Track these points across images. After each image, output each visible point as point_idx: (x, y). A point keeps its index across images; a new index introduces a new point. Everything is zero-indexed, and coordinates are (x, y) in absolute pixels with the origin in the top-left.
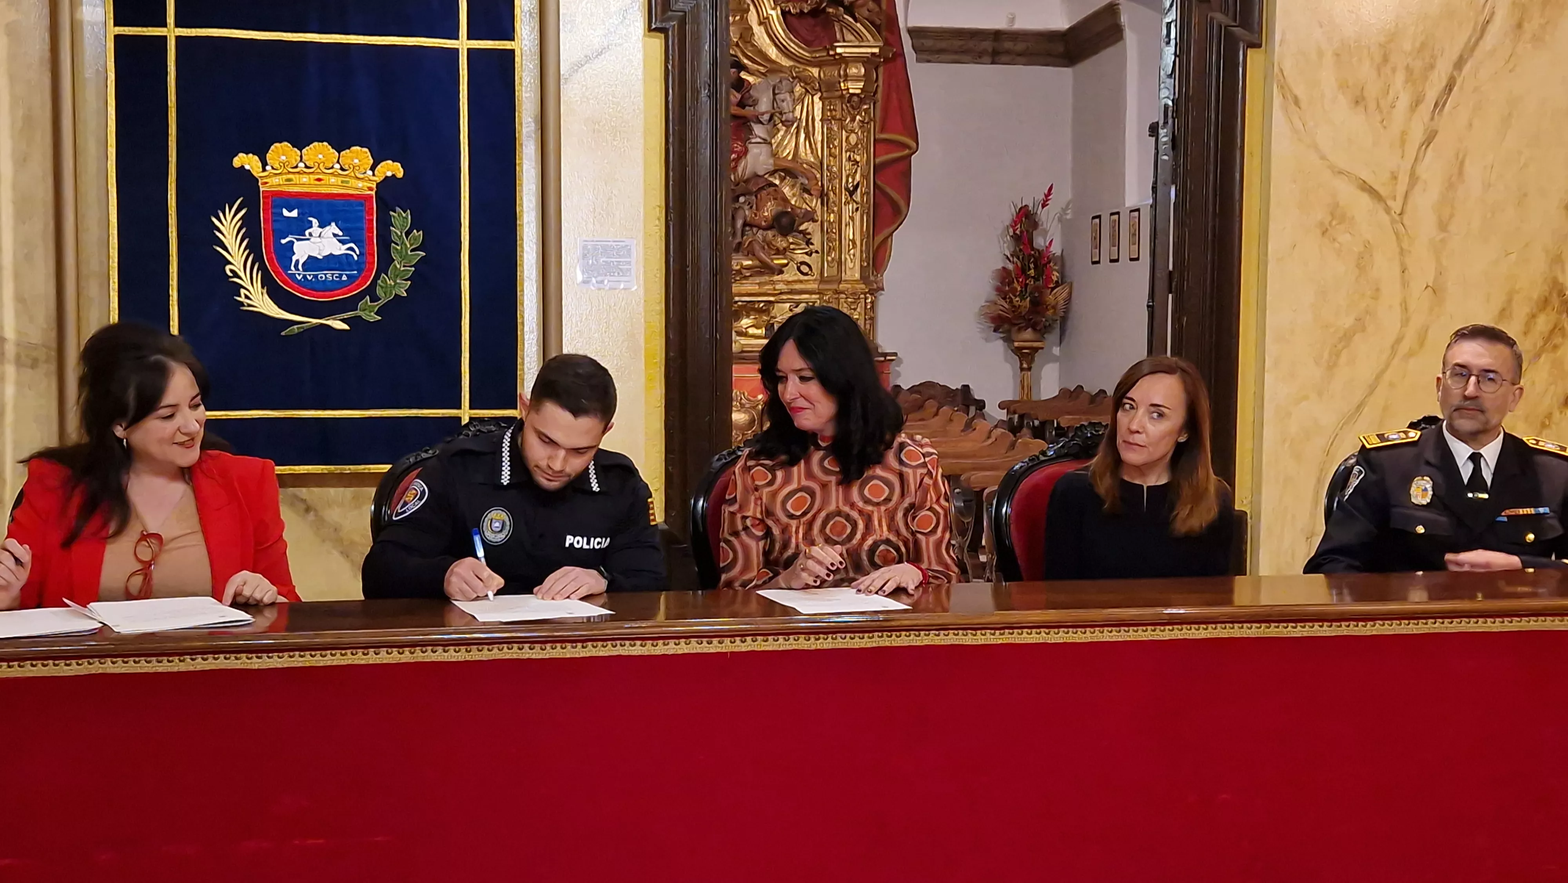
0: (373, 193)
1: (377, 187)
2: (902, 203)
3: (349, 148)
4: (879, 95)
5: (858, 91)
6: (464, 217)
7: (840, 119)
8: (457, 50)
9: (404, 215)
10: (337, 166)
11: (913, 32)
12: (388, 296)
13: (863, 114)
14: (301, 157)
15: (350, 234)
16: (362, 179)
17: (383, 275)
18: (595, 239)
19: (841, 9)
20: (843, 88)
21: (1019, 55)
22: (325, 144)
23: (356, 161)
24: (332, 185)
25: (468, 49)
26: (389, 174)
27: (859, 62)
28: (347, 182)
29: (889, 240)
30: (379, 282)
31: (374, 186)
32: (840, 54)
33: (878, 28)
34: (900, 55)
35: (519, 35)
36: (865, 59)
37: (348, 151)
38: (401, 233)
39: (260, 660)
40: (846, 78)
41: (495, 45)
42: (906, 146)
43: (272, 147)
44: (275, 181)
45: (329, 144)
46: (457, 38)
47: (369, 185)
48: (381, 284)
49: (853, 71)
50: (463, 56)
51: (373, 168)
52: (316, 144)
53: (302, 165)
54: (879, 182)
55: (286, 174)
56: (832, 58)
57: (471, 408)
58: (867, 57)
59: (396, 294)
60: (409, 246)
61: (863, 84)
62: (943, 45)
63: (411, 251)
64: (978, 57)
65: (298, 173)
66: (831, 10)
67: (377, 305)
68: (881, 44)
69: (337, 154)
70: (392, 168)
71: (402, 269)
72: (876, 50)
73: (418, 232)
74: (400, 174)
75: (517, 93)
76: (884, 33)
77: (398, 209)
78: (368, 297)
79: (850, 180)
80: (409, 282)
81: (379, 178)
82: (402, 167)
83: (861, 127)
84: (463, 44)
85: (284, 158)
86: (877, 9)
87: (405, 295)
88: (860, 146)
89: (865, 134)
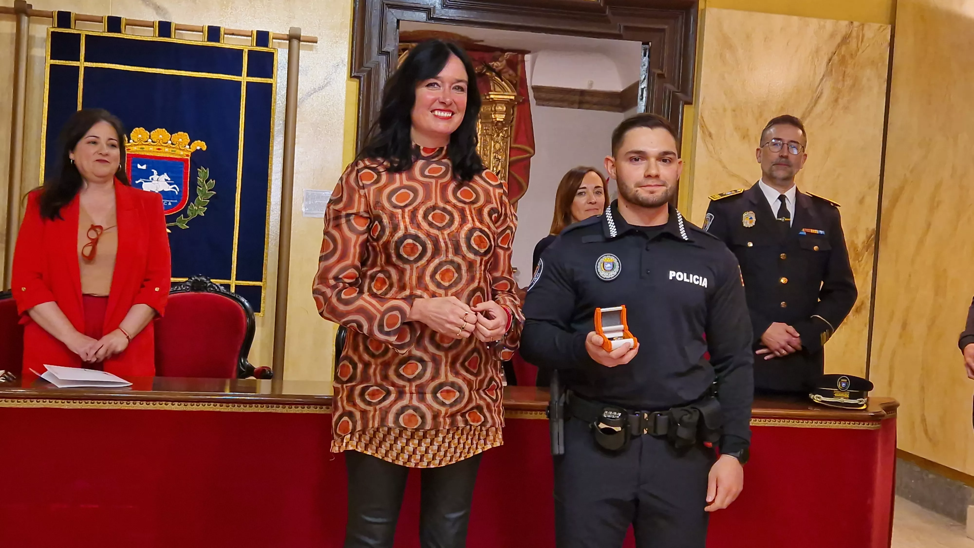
0: (189, 158)
1: (191, 155)
2: (524, 184)
3: (177, 133)
4: (514, 123)
5: (502, 120)
6: (239, 174)
7: (491, 135)
8: (241, 82)
9: (205, 171)
10: (170, 142)
11: (535, 89)
12: (194, 215)
13: (504, 132)
14: (150, 136)
15: (174, 180)
16: (183, 150)
17: (192, 203)
18: (313, 190)
19: (494, 74)
20: (493, 117)
21: (595, 104)
22: (164, 129)
23: (180, 140)
24: (166, 152)
25: (247, 82)
26: (198, 148)
27: (503, 103)
28: (175, 151)
29: (516, 204)
30: (189, 207)
31: (190, 154)
32: (492, 98)
33: (515, 85)
34: (527, 101)
35: (275, 75)
36: (507, 102)
37: (176, 134)
38: (203, 181)
39: (69, 404)
40: (495, 112)
41: (262, 80)
42: (527, 152)
43: (134, 130)
44: (135, 148)
45: (166, 130)
46: (241, 76)
47: (187, 153)
48: (191, 209)
49: (499, 108)
50: (244, 85)
51: (190, 144)
52: (158, 129)
53: (150, 140)
54: (511, 171)
55: (141, 145)
56: (488, 101)
57: (237, 280)
58: (508, 101)
59: (198, 215)
60: (207, 188)
61: (504, 116)
62: (552, 96)
63: (209, 191)
64: (571, 104)
65: (148, 145)
66: (488, 74)
67: (187, 220)
68: (515, 94)
69: (170, 135)
70: (200, 145)
71: (202, 200)
72: (513, 98)
73: (212, 180)
74: (205, 148)
75: (272, 108)
76: (518, 88)
77: (202, 167)
78: (182, 215)
79: (495, 169)
80: (206, 208)
81: (192, 150)
82: (206, 144)
83: (503, 140)
84: (244, 79)
85: (140, 136)
86: (514, 75)
87: (203, 215)
88: (501, 151)
89: (505, 144)
